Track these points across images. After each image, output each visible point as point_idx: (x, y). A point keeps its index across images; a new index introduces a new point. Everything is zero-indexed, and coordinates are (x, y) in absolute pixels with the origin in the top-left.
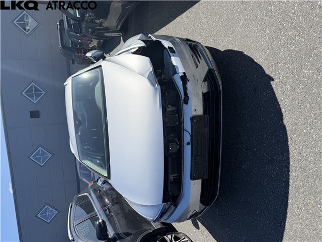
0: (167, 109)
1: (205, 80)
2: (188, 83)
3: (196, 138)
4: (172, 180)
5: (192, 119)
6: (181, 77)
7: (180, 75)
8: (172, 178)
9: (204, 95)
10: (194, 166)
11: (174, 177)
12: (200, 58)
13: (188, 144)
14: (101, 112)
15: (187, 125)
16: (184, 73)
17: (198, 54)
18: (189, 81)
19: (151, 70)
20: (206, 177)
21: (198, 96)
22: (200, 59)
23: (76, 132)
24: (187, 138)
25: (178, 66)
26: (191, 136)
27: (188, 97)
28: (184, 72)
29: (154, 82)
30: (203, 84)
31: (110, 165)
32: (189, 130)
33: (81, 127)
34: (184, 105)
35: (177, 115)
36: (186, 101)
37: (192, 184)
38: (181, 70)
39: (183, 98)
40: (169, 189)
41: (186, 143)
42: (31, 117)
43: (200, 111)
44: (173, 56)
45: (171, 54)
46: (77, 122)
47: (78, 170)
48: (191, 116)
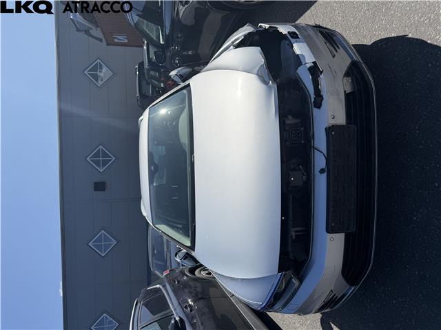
0: (287, 122)
1: (347, 74)
2: (322, 76)
3: (335, 160)
4: (294, 237)
5: (329, 130)
6: (310, 69)
7: (308, 65)
8: (294, 234)
9: (347, 95)
10: (332, 209)
11: (296, 232)
12: (338, 47)
13: (322, 171)
14: (186, 153)
15: (321, 141)
16: (314, 63)
17: (336, 44)
18: (321, 72)
19: (263, 63)
20: (353, 229)
21: (338, 94)
22: (337, 49)
23: (151, 182)
24: (320, 161)
25: (304, 54)
26: (328, 159)
27: (322, 97)
28: (314, 60)
29: (266, 79)
30: (345, 80)
31: (195, 226)
32: (324, 149)
33: (157, 174)
34: (315, 110)
35: (302, 129)
36: (318, 104)
37: (328, 240)
38: (309, 59)
39: (313, 100)
40: (290, 249)
41: (317, 170)
42: (95, 190)
43: (341, 119)
44: (296, 42)
45: (292, 40)
46: (152, 168)
47: (150, 259)
48: (326, 125)
